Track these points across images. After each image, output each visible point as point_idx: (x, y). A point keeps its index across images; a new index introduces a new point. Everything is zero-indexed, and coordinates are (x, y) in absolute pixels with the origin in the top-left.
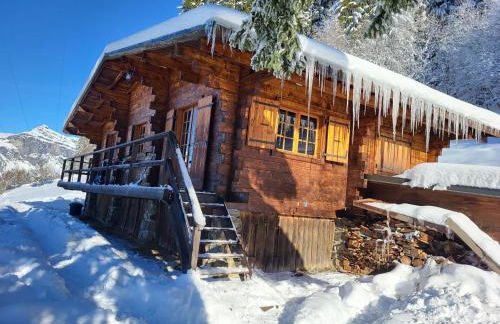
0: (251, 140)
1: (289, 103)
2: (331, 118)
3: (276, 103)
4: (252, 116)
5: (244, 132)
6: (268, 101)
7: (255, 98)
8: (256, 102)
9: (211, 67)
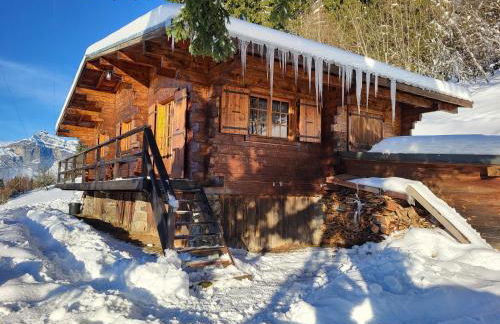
0: (224, 127)
1: (259, 90)
2: (301, 101)
3: (247, 91)
4: (224, 104)
5: (216, 120)
6: (238, 89)
7: (224, 87)
8: (227, 91)
9: (180, 62)
